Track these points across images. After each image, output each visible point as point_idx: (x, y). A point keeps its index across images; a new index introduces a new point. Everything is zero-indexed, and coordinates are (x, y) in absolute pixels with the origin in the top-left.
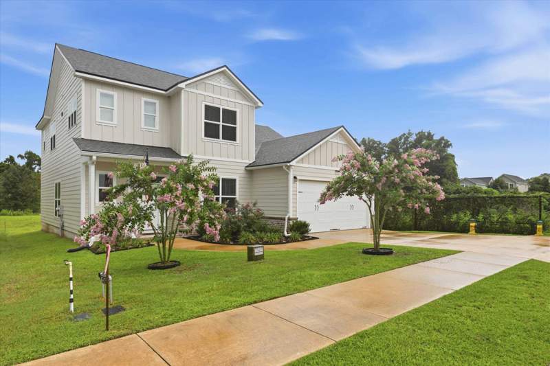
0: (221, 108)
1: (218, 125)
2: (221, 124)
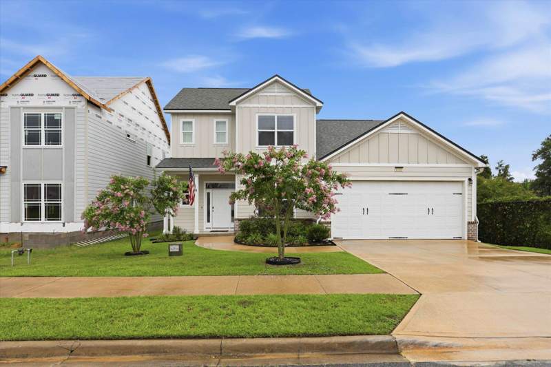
0: (276, 115)
1: (274, 132)
2: (276, 130)
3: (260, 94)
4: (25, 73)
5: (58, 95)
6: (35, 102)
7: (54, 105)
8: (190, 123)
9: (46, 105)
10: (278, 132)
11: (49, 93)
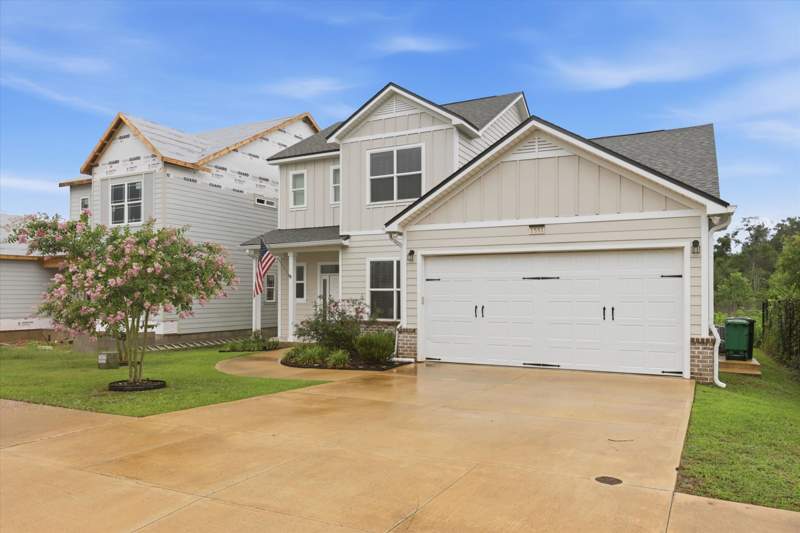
0: (395, 150)
1: (392, 178)
2: (395, 175)
3: (373, 118)
4: (111, 136)
5: (138, 158)
6: (121, 170)
7: (136, 171)
8: (302, 175)
9: (130, 173)
10: (398, 177)
11: (132, 157)
